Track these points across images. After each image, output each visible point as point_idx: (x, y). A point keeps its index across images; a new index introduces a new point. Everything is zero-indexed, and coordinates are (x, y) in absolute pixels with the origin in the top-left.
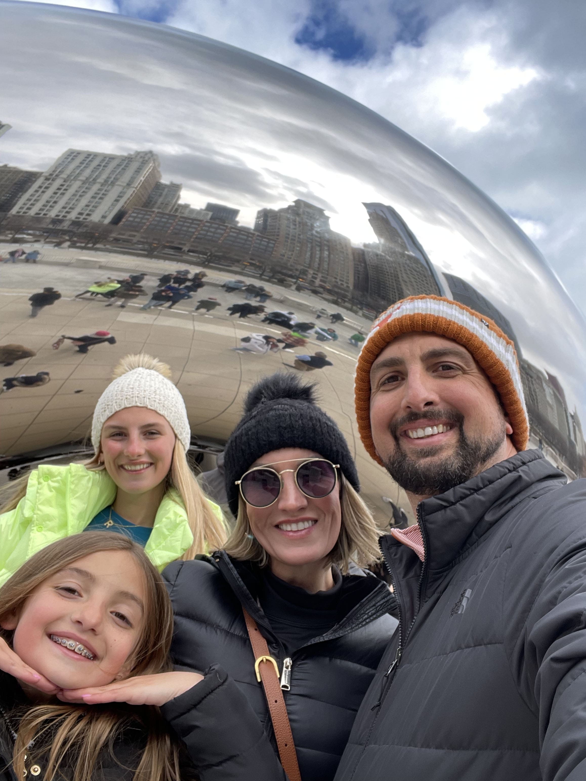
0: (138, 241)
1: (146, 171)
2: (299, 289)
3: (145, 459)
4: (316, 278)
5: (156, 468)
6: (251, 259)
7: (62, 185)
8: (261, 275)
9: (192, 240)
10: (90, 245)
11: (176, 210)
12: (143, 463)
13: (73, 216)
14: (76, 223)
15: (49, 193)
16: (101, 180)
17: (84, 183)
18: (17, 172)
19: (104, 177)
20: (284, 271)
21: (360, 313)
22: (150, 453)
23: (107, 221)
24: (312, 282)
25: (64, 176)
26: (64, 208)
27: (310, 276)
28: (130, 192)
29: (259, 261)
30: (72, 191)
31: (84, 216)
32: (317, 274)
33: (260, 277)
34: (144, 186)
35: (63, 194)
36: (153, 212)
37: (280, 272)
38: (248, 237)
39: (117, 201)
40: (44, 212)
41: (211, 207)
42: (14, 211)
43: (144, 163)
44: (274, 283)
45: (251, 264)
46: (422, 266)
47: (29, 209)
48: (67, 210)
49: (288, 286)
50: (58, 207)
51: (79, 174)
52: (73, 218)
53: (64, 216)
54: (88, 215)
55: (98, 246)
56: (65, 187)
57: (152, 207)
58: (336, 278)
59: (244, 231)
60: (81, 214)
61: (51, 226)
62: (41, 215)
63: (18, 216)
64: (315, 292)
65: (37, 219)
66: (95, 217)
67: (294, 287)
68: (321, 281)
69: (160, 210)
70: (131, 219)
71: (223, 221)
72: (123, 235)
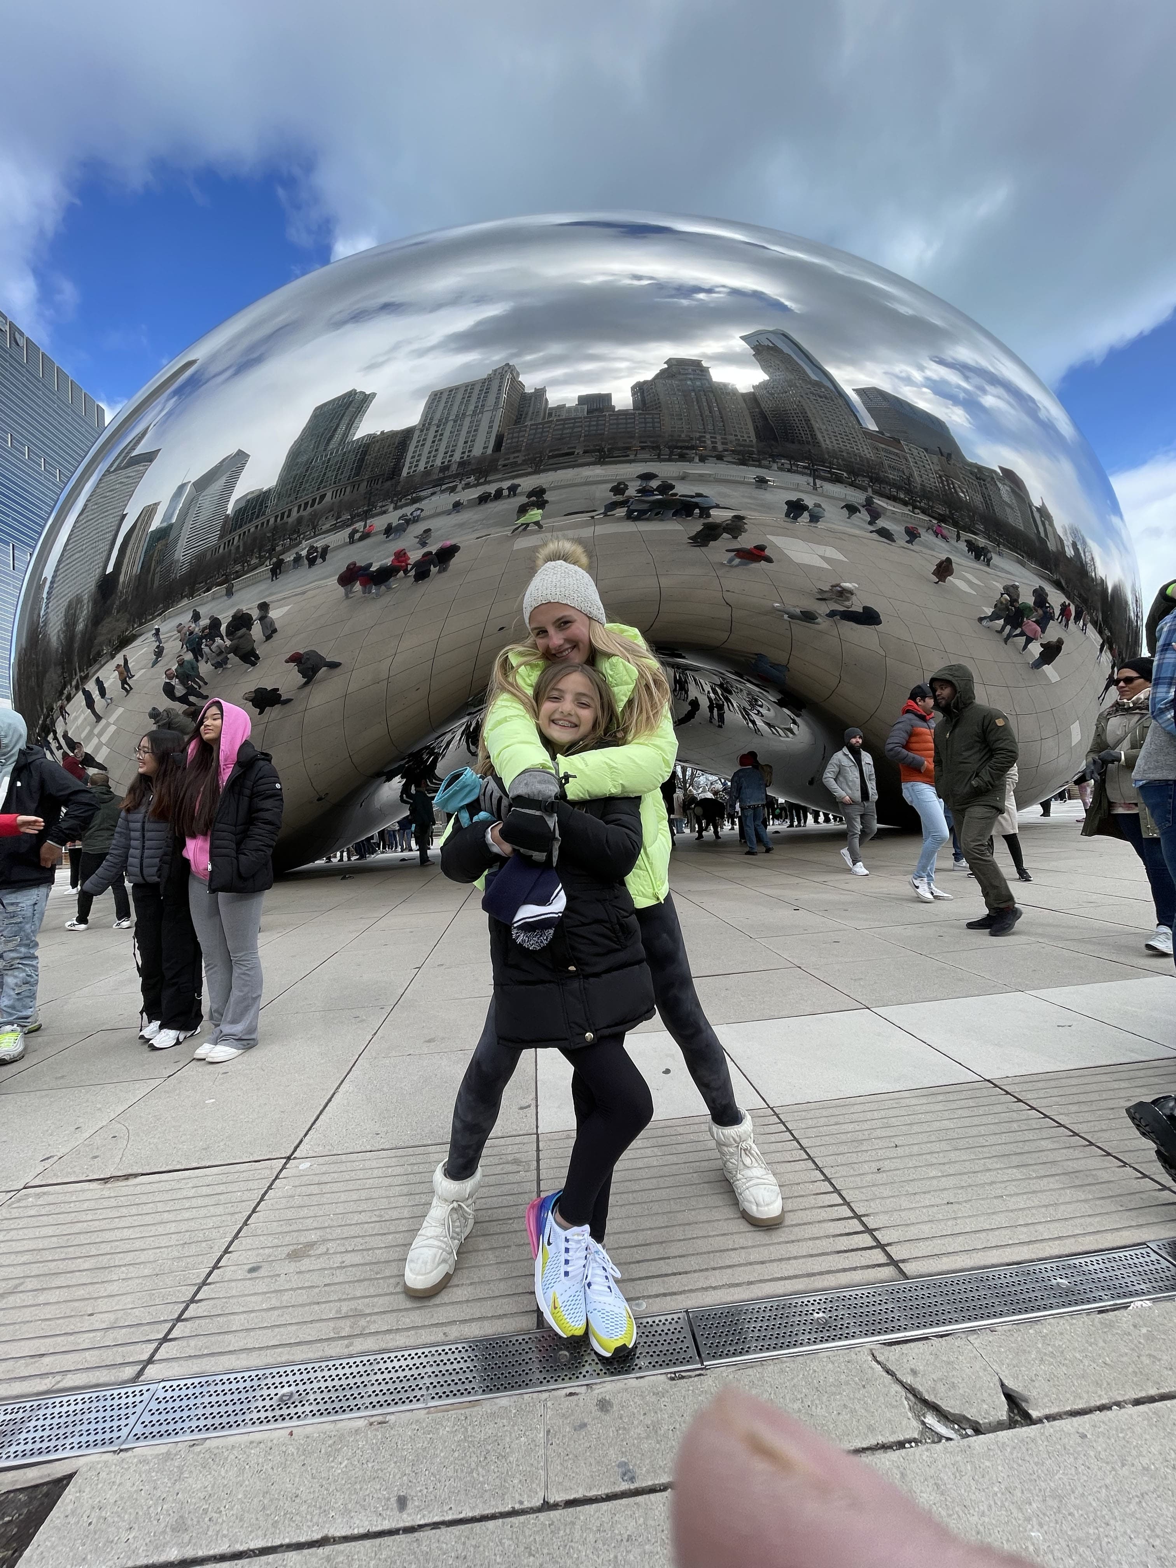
0: (524, 461)
1: (506, 387)
2: (703, 459)
3: (567, 646)
4: (716, 443)
5: (579, 649)
6: (641, 442)
7: (437, 431)
8: (659, 455)
9: (582, 439)
10: (482, 480)
11: (550, 415)
12: (567, 649)
13: (457, 457)
14: (462, 464)
15: (428, 443)
16: (469, 412)
17: (455, 421)
18: (393, 434)
19: (471, 407)
20: (679, 444)
21: (775, 466)
22: (567, 640)
23: (489, 451)
24: (714, 449)
25: (435, 422)
26: (446, 453)
27: (709, 442)
28: (500, 412)
29: (651, 442)
30: (447, 434)
31: (467, 454)
32: (715, 438)
33: (659, 457)
34: (509, 402)
35: (440, 440)
36: (526, 426)
37: (677, 448)
38: (626, 419)
39: (491, 427)
40: (430, 464)
41: (583, 400)
42: (404, 473)
43: (502, 377)
44: (676, 461)
45: (643, 448)
46: (827, 388)
47: (416, 466)
48: (449, 454)
49: (691, 460)
50: (441, 455)
51: (449, 414)
52: (458, 460)
53: (449, 461)
54: (470, 451)
55: (489, 479)
56: (440, 432)
57: (525, 421)
58: (736, 436)
59: (624, 413)
60: (463, 453)
61: (441, 475)
62: (446, 463)
63: (410, 477)
64: (720, 458)
65: (427, 473)
66: (477, 452)
67: (697, 459)
68: (723, 443)
69: (533, 422)
70: (509, 441)
71: (601, 410)
72: (509, 459)
